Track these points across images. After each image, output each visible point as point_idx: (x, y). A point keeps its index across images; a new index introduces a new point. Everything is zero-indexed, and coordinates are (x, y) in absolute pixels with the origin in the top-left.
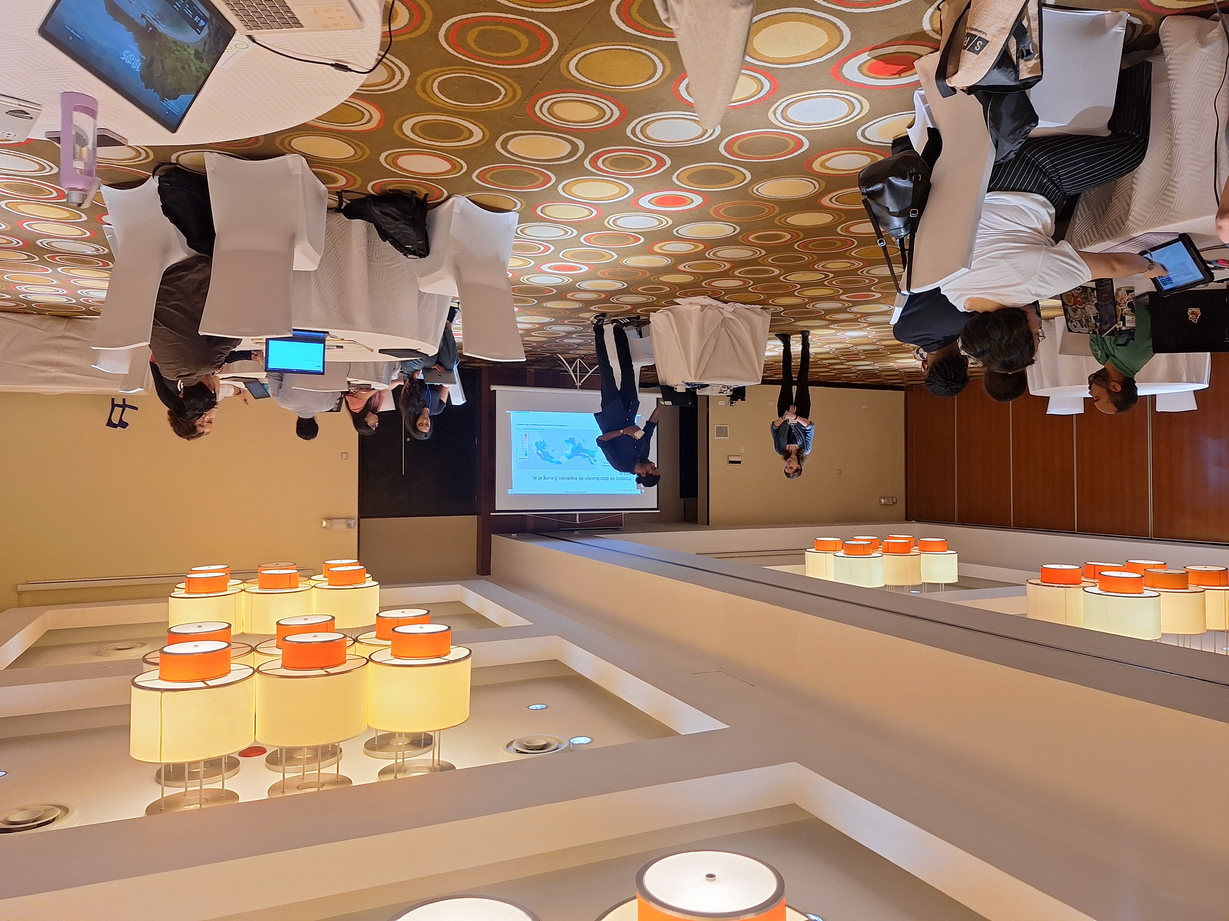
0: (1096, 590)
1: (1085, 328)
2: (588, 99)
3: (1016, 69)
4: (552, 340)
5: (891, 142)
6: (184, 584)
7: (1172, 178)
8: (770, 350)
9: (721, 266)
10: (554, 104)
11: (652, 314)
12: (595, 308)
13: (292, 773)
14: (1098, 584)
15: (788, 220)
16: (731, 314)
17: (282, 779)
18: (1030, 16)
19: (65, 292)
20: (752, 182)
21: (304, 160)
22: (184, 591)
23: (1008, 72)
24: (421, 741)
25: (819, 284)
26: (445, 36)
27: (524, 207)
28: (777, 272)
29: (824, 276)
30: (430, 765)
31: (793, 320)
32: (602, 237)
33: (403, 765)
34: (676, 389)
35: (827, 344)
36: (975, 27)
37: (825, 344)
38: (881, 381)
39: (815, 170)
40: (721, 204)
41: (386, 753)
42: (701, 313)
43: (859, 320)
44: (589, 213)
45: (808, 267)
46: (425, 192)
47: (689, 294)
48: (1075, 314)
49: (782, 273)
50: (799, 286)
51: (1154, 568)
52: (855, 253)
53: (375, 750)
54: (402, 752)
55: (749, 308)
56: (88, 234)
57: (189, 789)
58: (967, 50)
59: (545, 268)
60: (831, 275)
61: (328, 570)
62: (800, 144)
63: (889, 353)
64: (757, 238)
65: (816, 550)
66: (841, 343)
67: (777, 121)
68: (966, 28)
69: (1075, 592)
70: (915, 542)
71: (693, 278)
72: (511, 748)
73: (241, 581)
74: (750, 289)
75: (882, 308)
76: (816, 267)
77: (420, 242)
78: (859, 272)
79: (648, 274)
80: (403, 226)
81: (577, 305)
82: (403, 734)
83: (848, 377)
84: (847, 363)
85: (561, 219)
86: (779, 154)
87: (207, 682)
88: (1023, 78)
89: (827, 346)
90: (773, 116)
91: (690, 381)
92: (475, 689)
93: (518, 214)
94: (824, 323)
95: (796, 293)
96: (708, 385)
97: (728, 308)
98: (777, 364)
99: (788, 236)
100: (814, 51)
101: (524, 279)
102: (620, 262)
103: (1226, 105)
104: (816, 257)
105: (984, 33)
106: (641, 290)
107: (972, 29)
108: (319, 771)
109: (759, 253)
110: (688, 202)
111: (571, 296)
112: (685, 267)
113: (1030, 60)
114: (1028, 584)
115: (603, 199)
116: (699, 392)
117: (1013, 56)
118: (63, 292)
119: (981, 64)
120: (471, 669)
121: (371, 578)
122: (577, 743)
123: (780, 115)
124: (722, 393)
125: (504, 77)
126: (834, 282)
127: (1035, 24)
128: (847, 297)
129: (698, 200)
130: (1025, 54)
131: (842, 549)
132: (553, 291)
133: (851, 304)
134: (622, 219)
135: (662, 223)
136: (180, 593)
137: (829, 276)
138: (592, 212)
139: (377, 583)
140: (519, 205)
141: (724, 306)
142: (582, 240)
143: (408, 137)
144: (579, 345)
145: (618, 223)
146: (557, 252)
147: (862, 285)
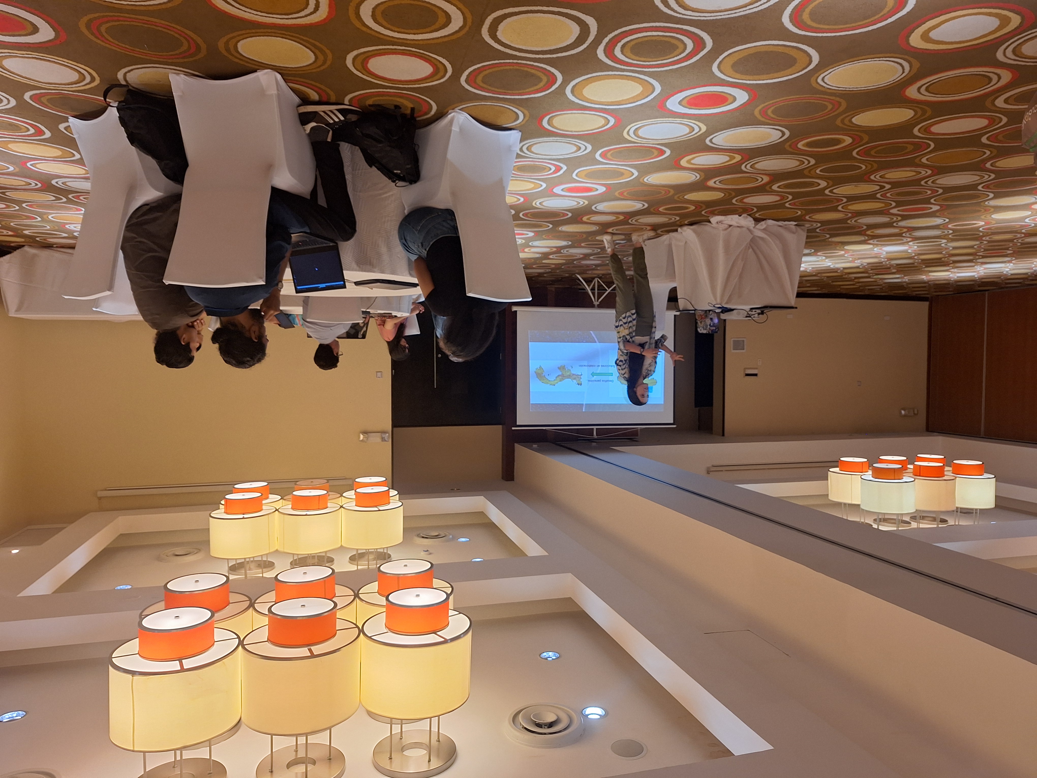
4: (570, 261)
9: (758, 180)
15: (853, 120)
16: (764, 233)
20: (821, 66)
21: (279, 76)
25: (871, 197)
27: (527, 118)
28: (823, 184)
29: (878, 188)
31: (828, 236)
32: (621, 151)
35: (859, 259)
38: (905, 293)
39: (911, 44)
40: (771, 102)
43: (904, 235)
44: (605, 122)
45: (864, 178)
46: (410, 105)
47: (716, 212)
49: (829, 186)
50: (845, 200)
52: (927, 159)
55: (782, 225)
59: (557, 190)
60: (888, 186)
62: (902, 3)
64: (809, 145)
65: (840, 471)
66: (876, 257)
71: (723, 195)
73: (280, 497)
74: (787, 205)
75: (936, 221)
76: (872, 177)
78: (923, 183)
79: (672, 192)
81: (594, 228)
83: (872, 289)
84: (876, 277)
85: (572, 132)
86: (866, 22)
87: (184, 662)
89: (859, 261)
91: (714, 303)
93: (520, 131)
94: (863, 239)
95: (840, 208)
96: (732, 310)
97: (761, 227)
99: (848, 140)
101: (537, 203)
102: (641, 180)
104: (875, 166)
106: (663, 209)
109: (806, 162)
110: (729, 101)
111: (587, 219)
112: (715, 182)
115: (622, 102)
121: (397, 496)
122: (590, 716)
126: (888, 195)
128: (898, 210)
129: (742, 97)
131: (870, 472)
132: (568, 215)
133: (899, 218)
134: (646, 127)
135: (693, 130)
136: (220, 513)
137: (884, 187)
138: (609, 121)
139: (401, 504)
140: (521, 116)
141: (756, 225)
142: (597, 156)
143: (371, 29)
144: (597, 265)
145: (640, 133)
146: (570, 171)
147: (920, 197)
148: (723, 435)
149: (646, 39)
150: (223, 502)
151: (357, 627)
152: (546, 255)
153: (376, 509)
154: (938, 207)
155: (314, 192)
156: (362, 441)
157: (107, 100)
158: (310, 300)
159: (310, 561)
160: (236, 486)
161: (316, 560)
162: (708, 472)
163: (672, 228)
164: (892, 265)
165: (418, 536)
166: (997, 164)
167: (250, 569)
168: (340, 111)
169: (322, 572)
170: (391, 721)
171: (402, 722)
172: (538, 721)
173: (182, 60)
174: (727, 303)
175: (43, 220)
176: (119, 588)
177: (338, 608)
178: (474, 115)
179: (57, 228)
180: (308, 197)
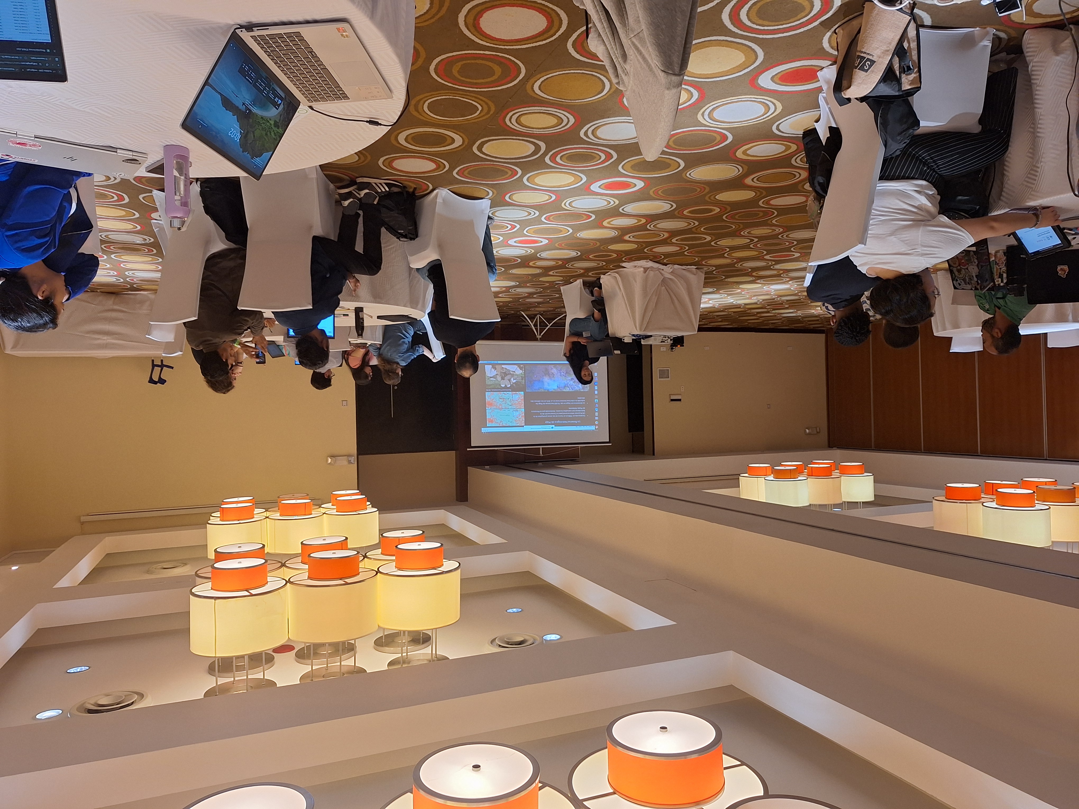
0: (994, 505)
1: (968, 286)
2: (549, 111)
3: (898, 81)
4: (516, 300)
5: (802, 133)
6: (219, 513)
7: (1034, 164)
8: (705, 303)
9: (660, 236)
10: (521, 116)
11: (602, 276)
12: (553, 273)
13: (318, 665)
14: (995, 500)
15: (716, 197)
16: (671, 274)
17: (310, 670)
18: (910, 38)
19: (116, 273)
20: (686, 168)
22: (219, 519)
23: (892, 85)
24: (420, 639)
25: (745, 247)
26: (435, 69)
27: (494, 194)
28: (709, 238)
29: (749, 241)
30: (430, 657)
31: (724, 277)
32: (560, 216)
33: (407, 658)
34: (624, 340)
35: (755, 296)
36: (863, 50)
37: (753, 296)
38: (804, 326)
39: (738, 157)
40: (660, 187)
41: (392, 649)
42: (644, 274)
43: (782, 275)
44: (549, 198)
45: (736, 234)
46: (413, 186)
47: (633, 259)
48: (959, 274)
49: (713, 239)
50: (728, 250)
51: (1046, 485)
52: (776, 221)
53: (383, 646)
54: (406, 648)
55: (685, 268)
56: (139, 228)
57: (236, 679)
58: (858, 69)
59: (511, 242)
60: (756, 240)
61: (336, 499)
62: (725, 138)
63: (810, 302)
64: (690, 212)
65: (749, 475)
66: (767, 294)
67: (705, 121)
68: (856, 51)
69: (975, 507)
70: (835, 466)
71: (637, 246)
72: (494, 643)
73: (264, 510)
74: (686, 253)
75: (802, 265)
76: (742, 233)
77: (410, 228)
78: (780, 236)
79: (598, 244)
80: (396, 215)
81: (538, 271)
82: (406, 633)
83: (775, 323)
84: (773, 312)
85: (525, 203)
86: (708, 146)
87: (250, 591)
88: (905, 89)
89: (755, 298)
90: (702, 117)
91: (636, 333)
92: (464, 596)
93: (490, 201)
94: (751, 279)
95: (726, 255)
96: (651, 336)
97: (667, 270)
98: (711, 314)
99: (717, 209)
100: (733, 68)
102: (575, 235)
103: (1077, 103)
104: (742, 226)
105: (871, 55)
106: (592, 257)
107: (862, 52)
108: (341, 663)
109: (692, 224)
110: (632, 186)
111: (533, 264)
112: (629, 237)
113: (910, 74)
114: (934, 501)
115: (561, 186)
116: (643, 342)
117: (897, 71)
118: (114, 273)
119: (870, 80)
120: (461, 579)
121: (371, 505)
122: (548, 639)
123: (707, 116)
124: (664, 342)
125: (481, 97)
126: (758, 245)
127: (914, 45)
128: (770, 257)
129: (640, 184)
130: (906, 70)
131: (772, 474)
132: (518, 260)
133: (773, 263)
134: (577, 201)
135: (610, 203)
136: (216, 521)
137: (754, 240)
138: (552, 197)
139: (376, 509)
140: (491, 193)
141: (664, 268)
142: (543, 219)
143: (402, 145)
144: (539, 303)
145: (573, 204)
146: (522, 229)
147: (782, 247)
148: (654, 454)
149: (576, 153)
151: (374, 570)
156: (331, 463)
164: (783, 301)
178: (455, 191)
180: (336, 240)
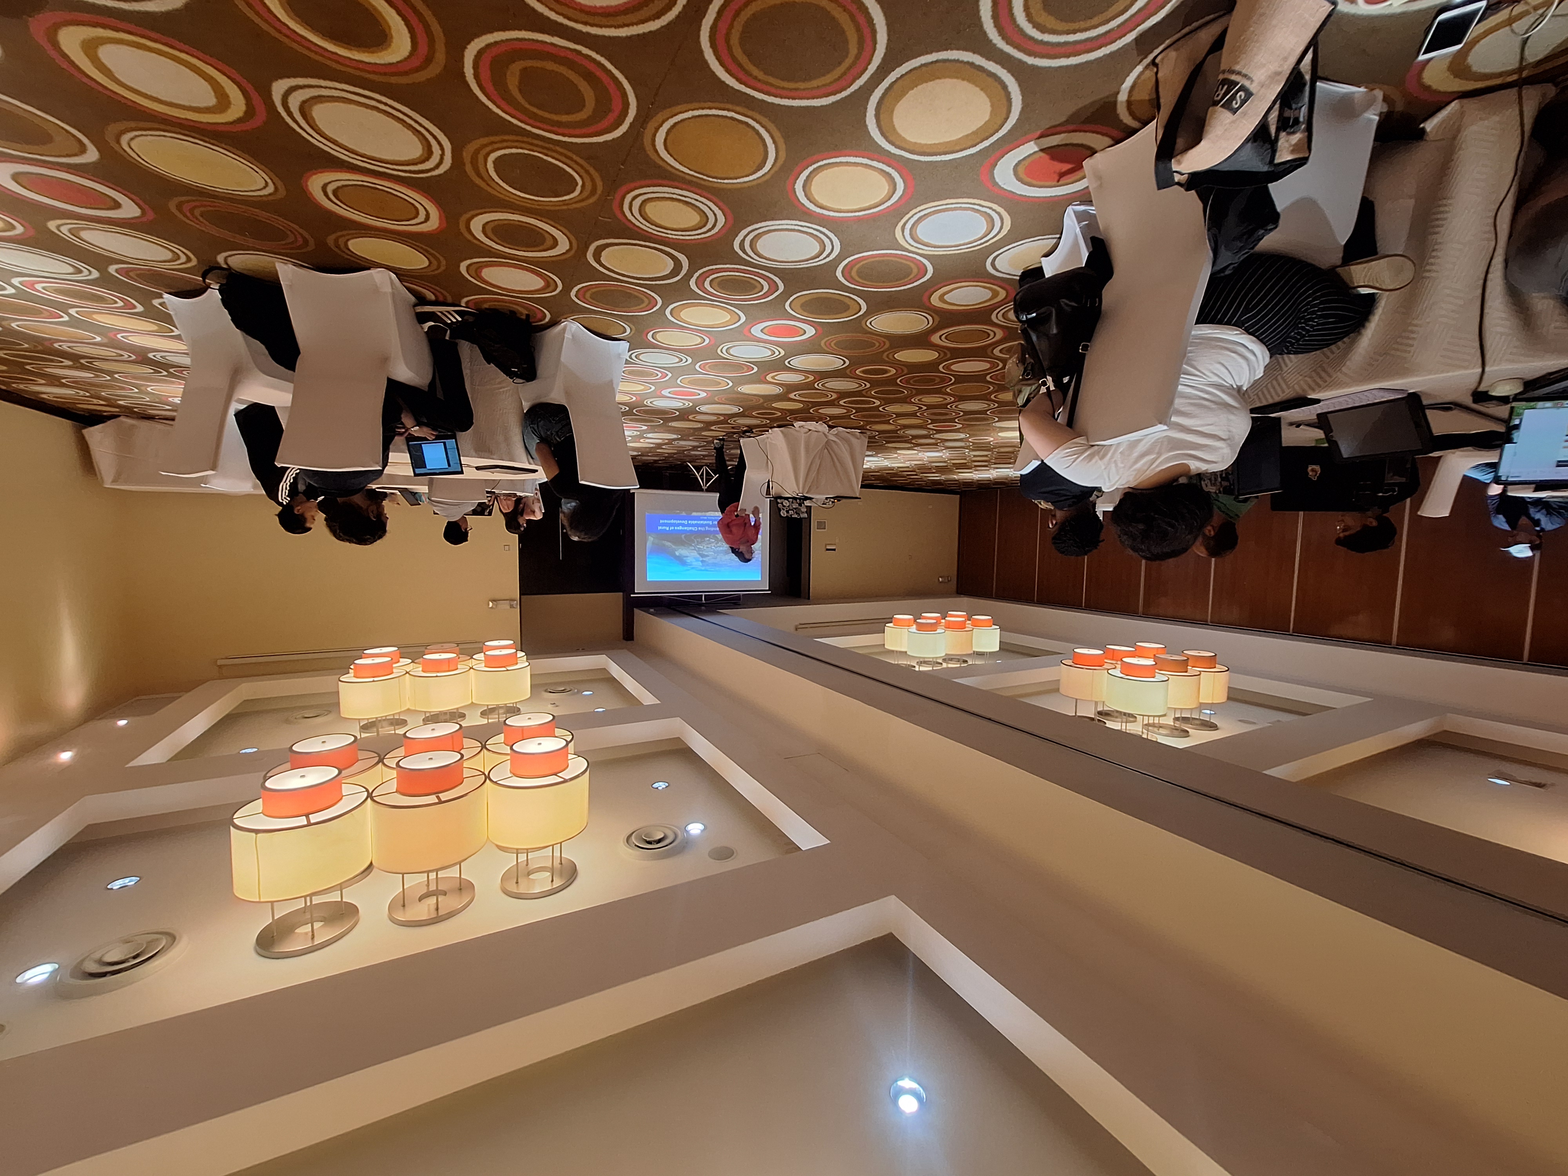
2: (685, 197)
3: (1274, 147)
4: (680, 452)
9: (828, 396)
10: (645, 203)
12: (715, 428)
14: (1117, 664)
15: (895, 356)
16: (835, 437)
20: (868, 314)
21: (393, 276)
22: (352, 676)
23: (1263, 152)
25: (913, 415)
26: (474, 73)
27: (633, 332)
28: (877, 403)
29: (917, 408)
31: (885, 442)
32: (716, 365)
33: (527, 865)
36: (1235, 69)
38: (943, 488)
39: (932, 302)
40: (834, 336)
43: (938, 444)
44: (702, 340)
45: (905, 400)
46: (525, 312)
47: (799, 419)
49: (882, 404)
50: (895, 416)
52: (950, 389)
55: (849, 432)
58: (1222, 106)
59: (665, 392)
60: (925, 408)
61: (486, 653)
62: (923, 271)
64: (864, 372)
65: (893, 626)
67: (903, 240)
68: (1219, 71)
71: (802, 405)
72: (630, 842)
74: (852, 416)
76: (913, 400)
77: (526, 367)
78: (949, 407)
79: (762, 401)
80: (508, 348)
81: (699, 425)
85: (672, 345)
86: (901, 281)
88: (1279, 160)
90: (901, 233)
93: (628, 342)
97: (832, 432)
99: (893, 371)
101: (647, 402)
102: (735, 389)
104: (914, 392)
105: (1249, 79)
106: (755, 414)
107: (1233, 72)
109: (864, 385)
110: (801, 333)
111: (693, 417)
112: (795, 395)
113: (1294, 133)
115: (714, 326)
117: (1273, 130)
119: (1235, 133)
122: (691, 832)
123: (908, 231)
125: (575, 157)
126: (925, 414)
128: (933, 426)
129: (811, 331)
130: (1288, 125)
131: (914, 626)
132: (676, 413)
133: (934, 432)
134: (735, 348)
135: (775, 353)
136: (349, 677)
137: (922, 408)
138: (705, 340)
139: (528, 664)
140: (628, 330)
141: (829, 430)
142: (697, 367)
143: (482, 242)
144: (704, 456)
145: (732, 351)
146: (675, 377)
147: (948, 417)
148: (809, 598)
149: (730, 277)
150: (352, 667)
151: (484, 774)
152: (659, 446)
153: (504, 669)
154: (961, 426)
155: (432, 384)
156: (492, 608)
157: (207, 281)
158: (435, 481)
159: (443, 718)
160: (365, 652)
161: (448, 716)
162: (796, 629)
163: (764, 429)
164: (932, 467)
165: (546, 691)
166: (999, 397)
167: (382, 727)
168: (456, 312)
169: (449, 728)
170: (518, 852)
171: (527, 851)
172: (648, 839)
173: (288, 251)
174: (807, 493)
175: (141, 392)
176: (243, 751)
177: (465, 758)
178: (586, 325)
179: (157, 400)
180: (426, 389)
